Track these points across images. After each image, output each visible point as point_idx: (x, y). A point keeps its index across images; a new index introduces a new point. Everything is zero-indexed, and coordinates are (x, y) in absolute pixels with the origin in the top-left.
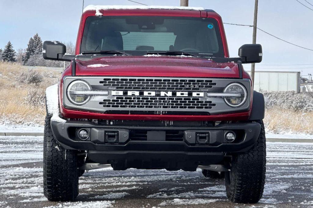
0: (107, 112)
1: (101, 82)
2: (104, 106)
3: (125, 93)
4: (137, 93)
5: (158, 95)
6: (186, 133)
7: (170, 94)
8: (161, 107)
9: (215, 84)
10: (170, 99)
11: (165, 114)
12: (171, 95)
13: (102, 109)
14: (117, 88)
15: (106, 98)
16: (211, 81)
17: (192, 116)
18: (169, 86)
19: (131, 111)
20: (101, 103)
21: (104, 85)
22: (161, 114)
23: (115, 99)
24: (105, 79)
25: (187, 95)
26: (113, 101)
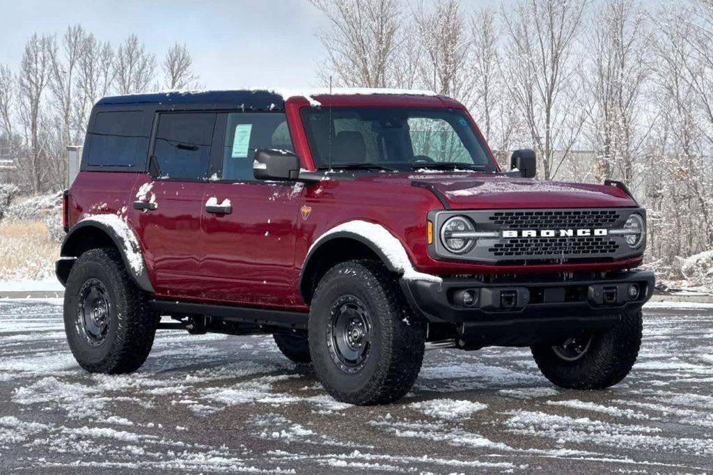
0: (499, 263)
1: (491, 218)
2: (496, 254)
3: (520, 234)
4: (533, 233)
5: (558, 235)
6: (591, 289)
7: (570, 233)
8: (561, 253)
9: (618, 216)
10: (571, 240)
11: (566, 263)
12: (572, 235)
13: (492, 258)
14: (510, 226)
15: (497, 241)
16: (614, 212)
17: (596, 264)
18: (570, 221)
19: (527, 260)
20: (491, 250)
21: (495, 223)
22: (561, 263)
23: (509, 242)
24: (496, 214)
25: (589, 234)
26: (507, 246)
